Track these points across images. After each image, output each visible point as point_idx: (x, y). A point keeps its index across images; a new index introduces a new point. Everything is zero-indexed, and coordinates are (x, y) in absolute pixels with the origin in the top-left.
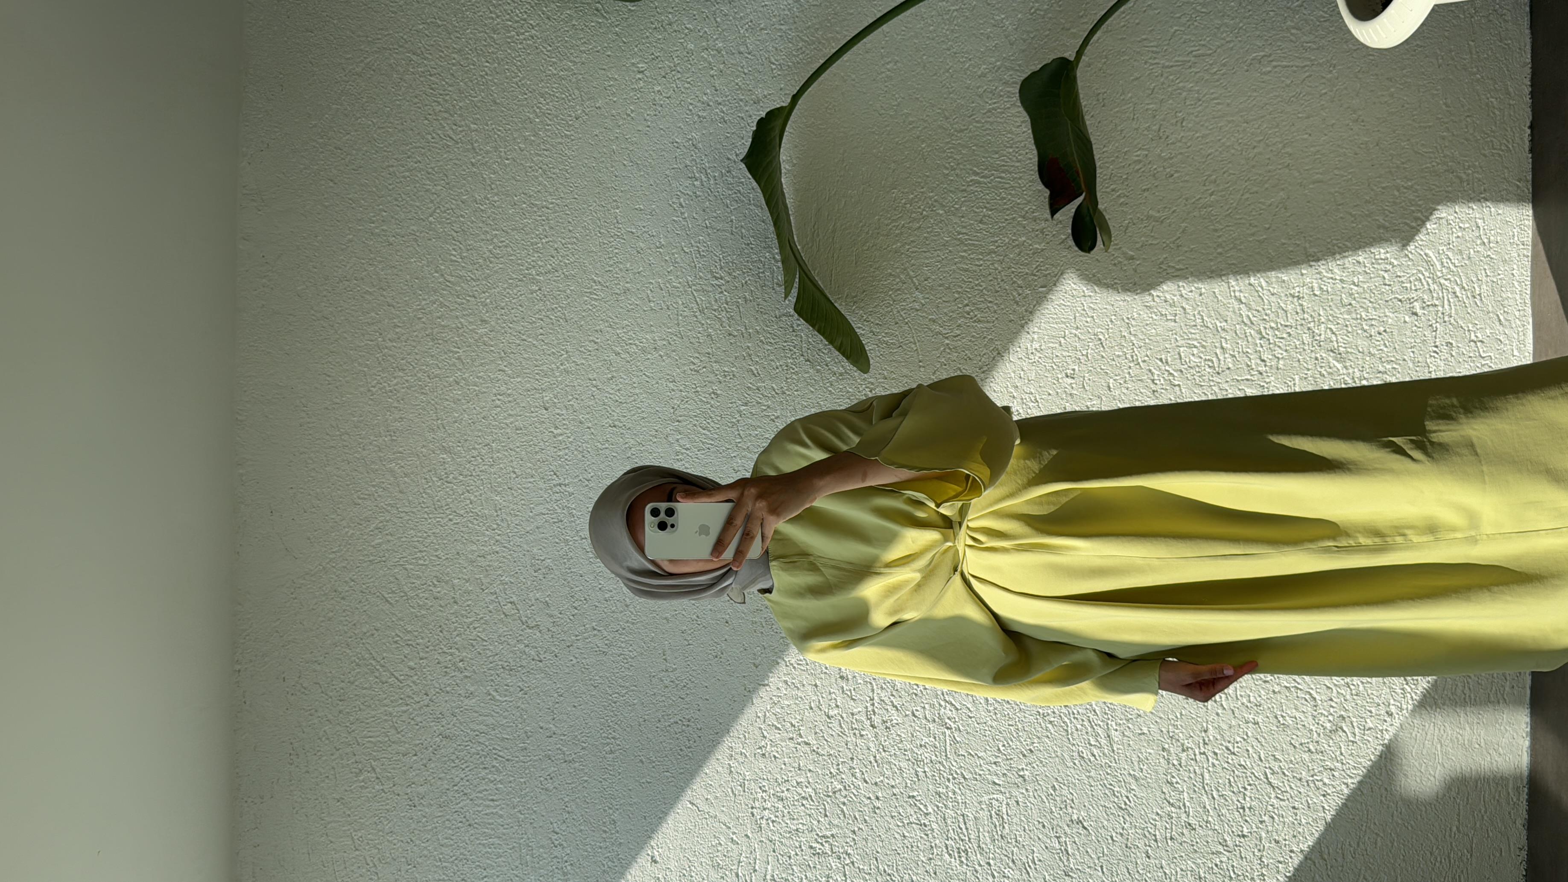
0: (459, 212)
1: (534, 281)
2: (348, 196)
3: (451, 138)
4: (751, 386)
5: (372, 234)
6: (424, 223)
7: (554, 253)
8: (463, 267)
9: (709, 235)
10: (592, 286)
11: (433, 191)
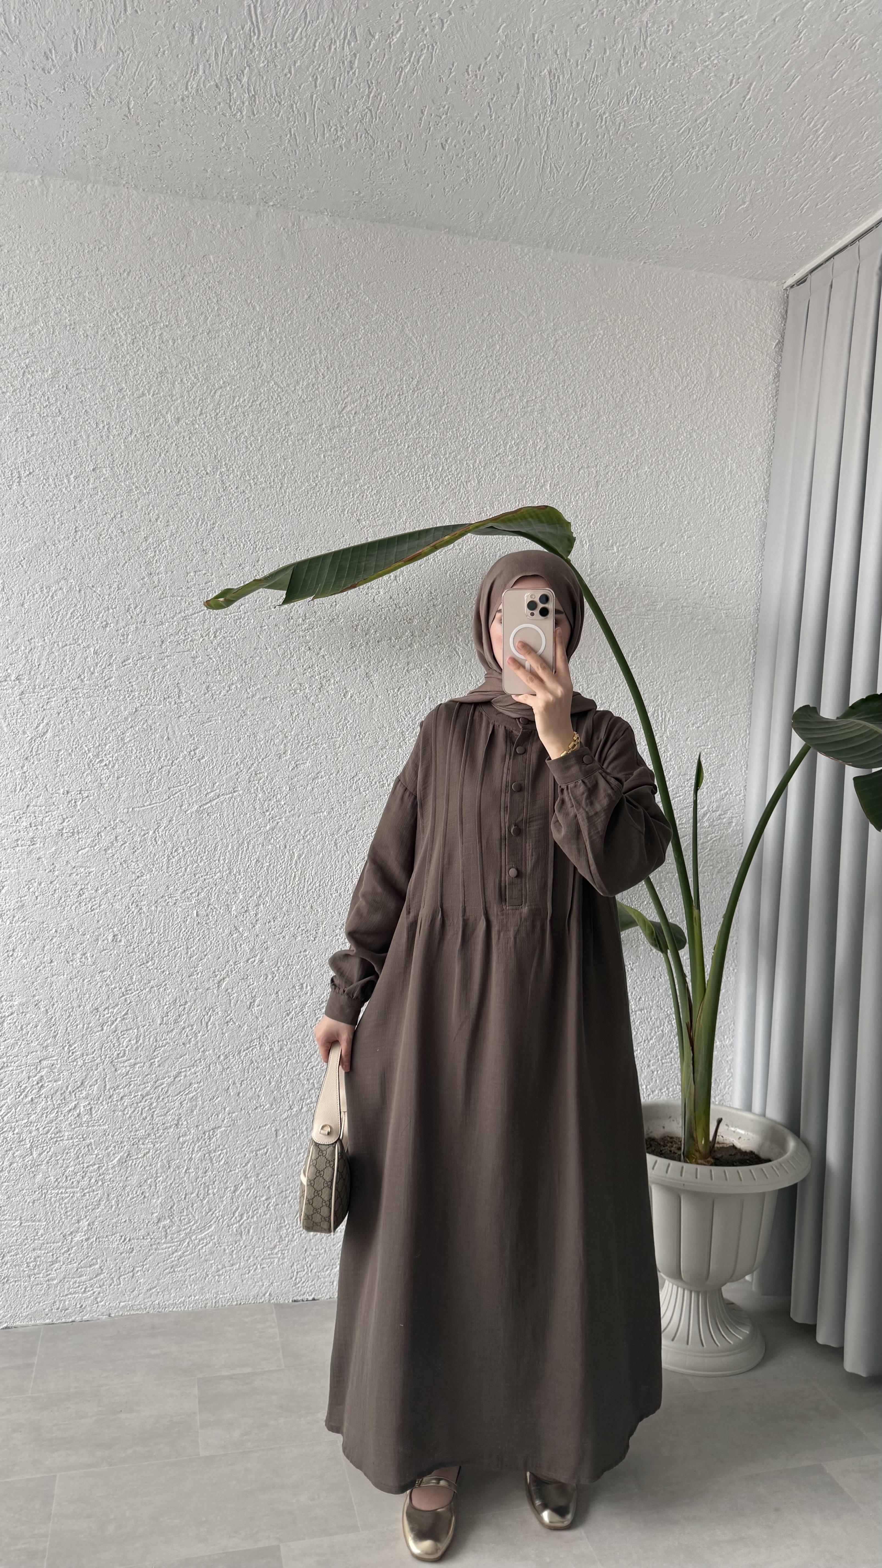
0: (278, 408)
1: (215, 469)
2: (295, 312)
3: (345, 407)
4: (114, 658)
5: (260, 329)
6: (269, 376)
7: (241, 489)
8: (228, 407)
9: (255, 628)
10: (210, 521)
11: (297, 387)
